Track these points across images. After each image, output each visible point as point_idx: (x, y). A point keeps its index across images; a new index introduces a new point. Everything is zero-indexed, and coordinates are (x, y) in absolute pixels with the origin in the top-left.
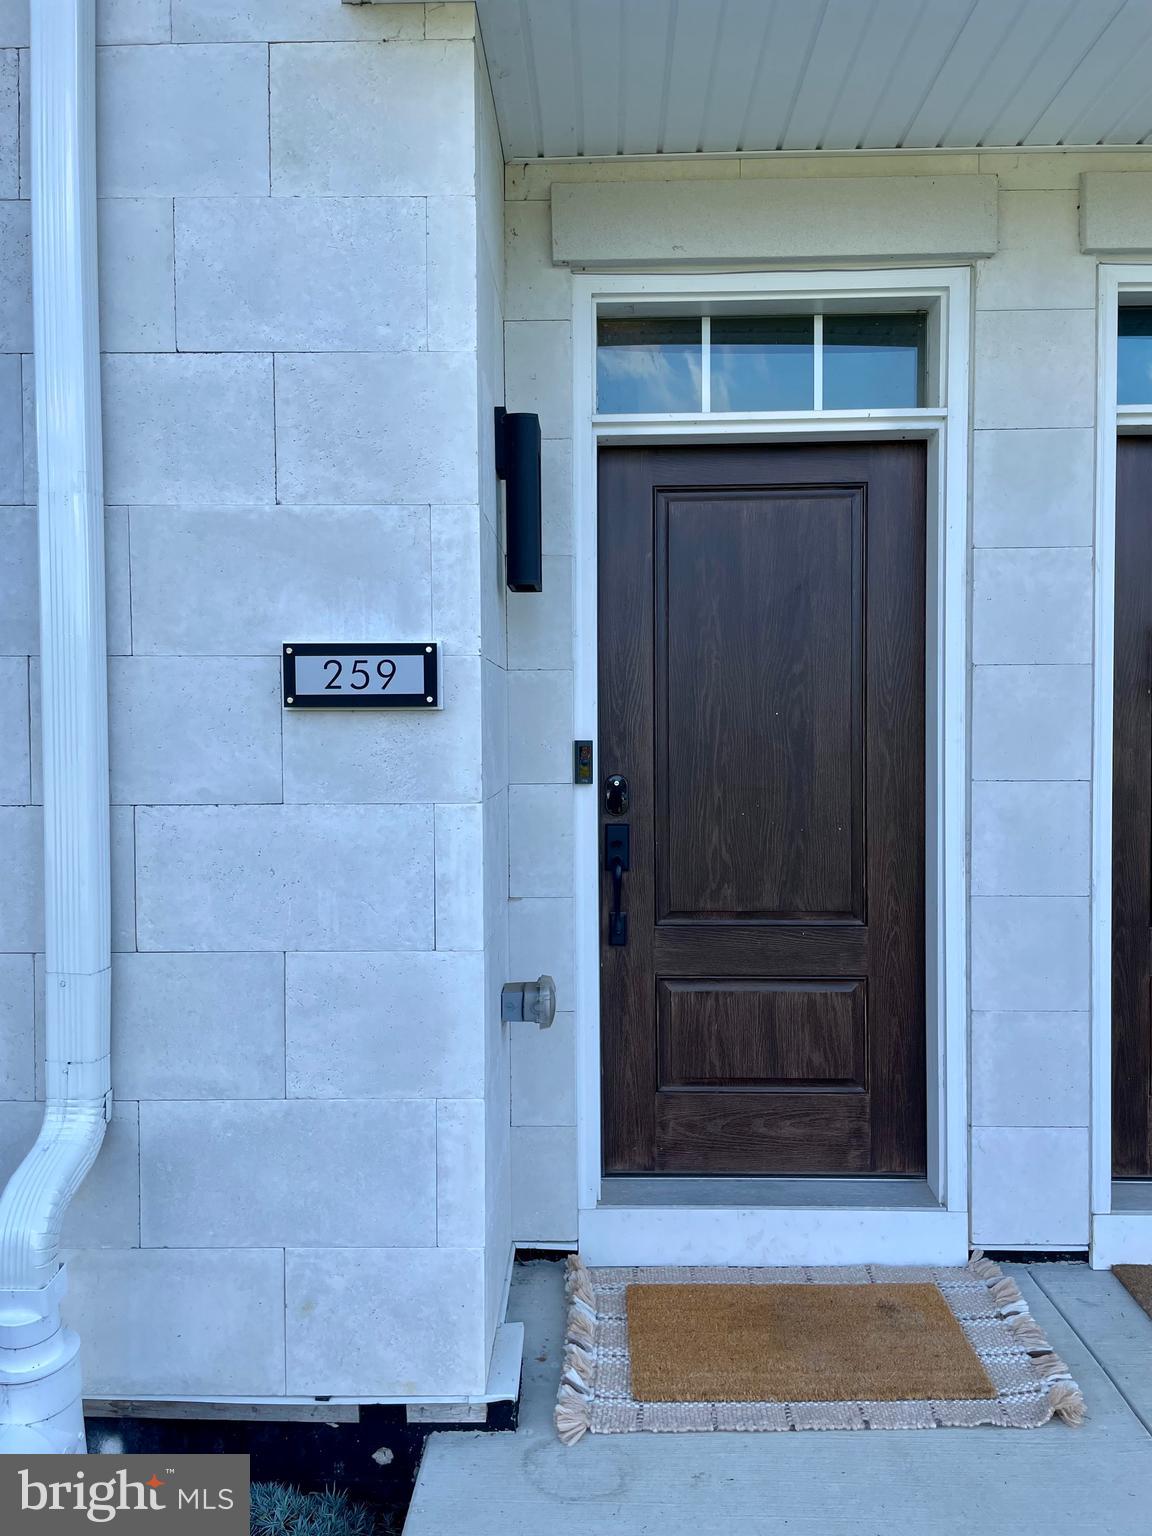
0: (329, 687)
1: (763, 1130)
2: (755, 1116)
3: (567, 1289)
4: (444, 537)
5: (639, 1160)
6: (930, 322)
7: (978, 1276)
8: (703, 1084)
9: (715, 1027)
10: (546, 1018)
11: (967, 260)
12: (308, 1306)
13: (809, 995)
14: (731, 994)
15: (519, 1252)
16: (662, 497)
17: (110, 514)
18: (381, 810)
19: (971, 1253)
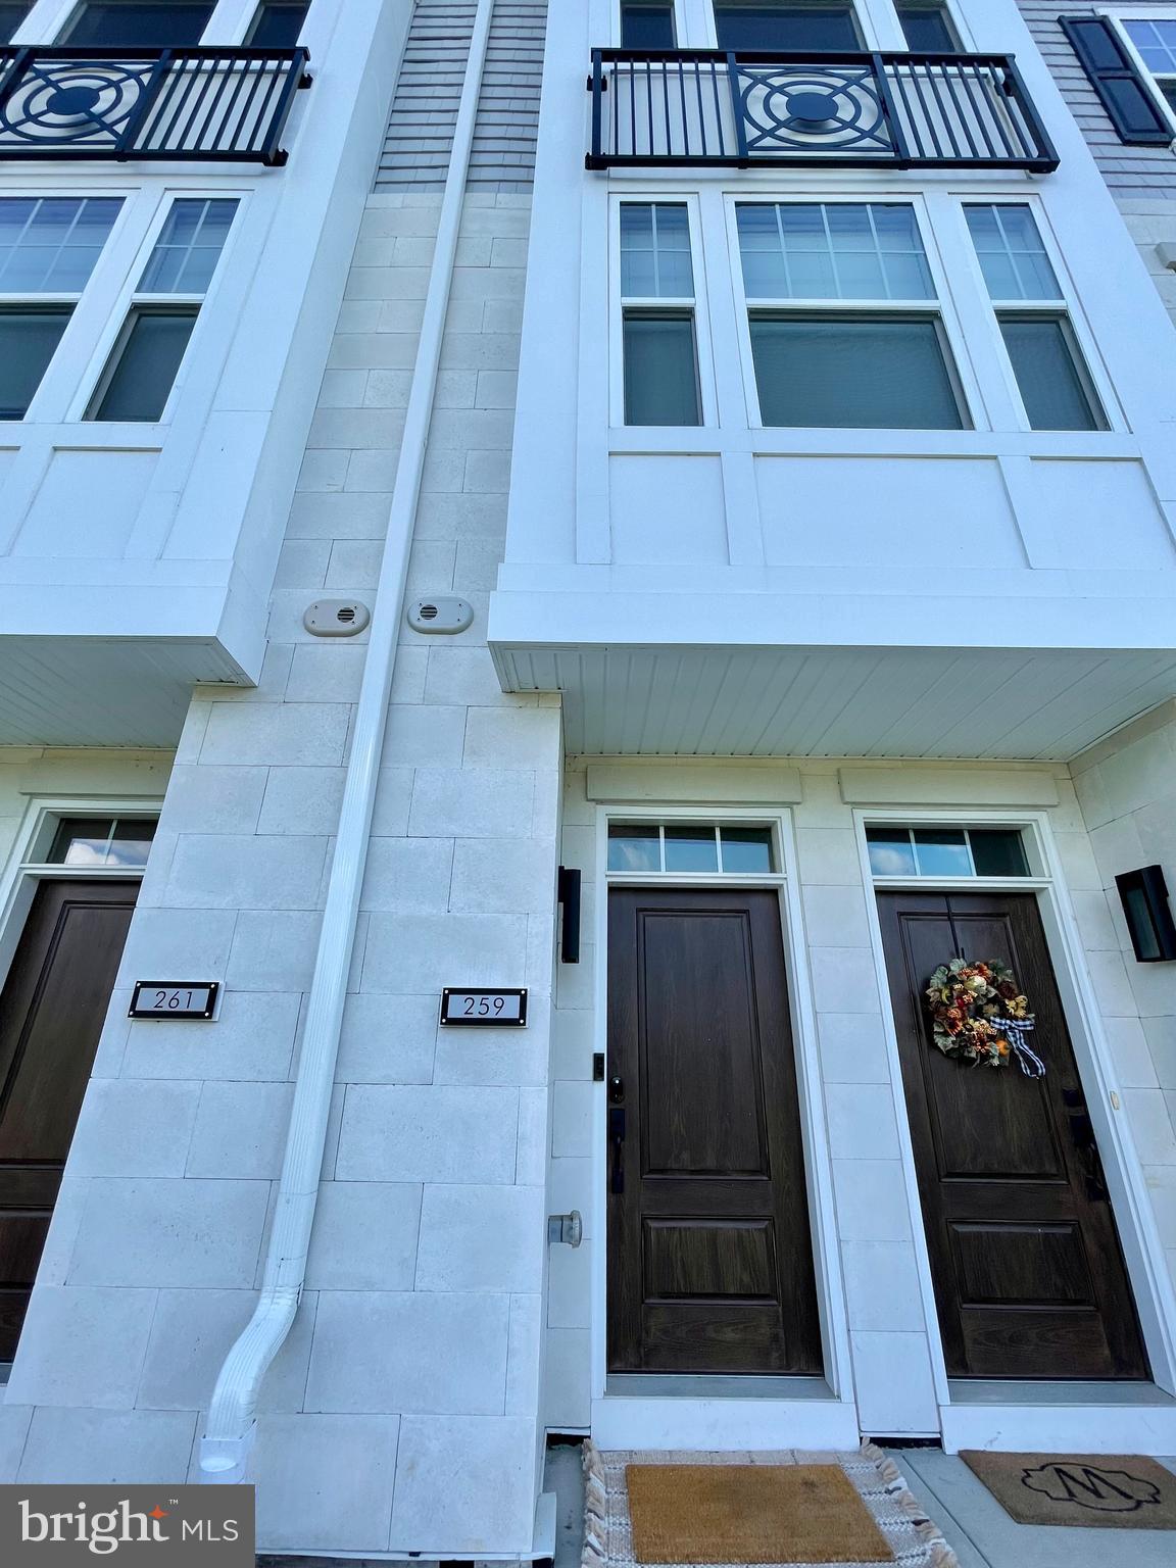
0: (466, 1013)
1: (713, 1335)
2: (708, 1324)
3: (584, 1468)
4: (534, 932)
5: (632, 1360)
6: (773, 833)
7: (869, 1458)
8: (673, 1298)
9: (679, 1255)
10: (576, 1242)
11: (789, 805)
12: (412, 1467)
13: (738, 1229)
14: (689, 1228)
15: (550, 1436)
16: (641, 915)
17: (361, 915)
18: (488, 1090)
19: (861, 1438)
